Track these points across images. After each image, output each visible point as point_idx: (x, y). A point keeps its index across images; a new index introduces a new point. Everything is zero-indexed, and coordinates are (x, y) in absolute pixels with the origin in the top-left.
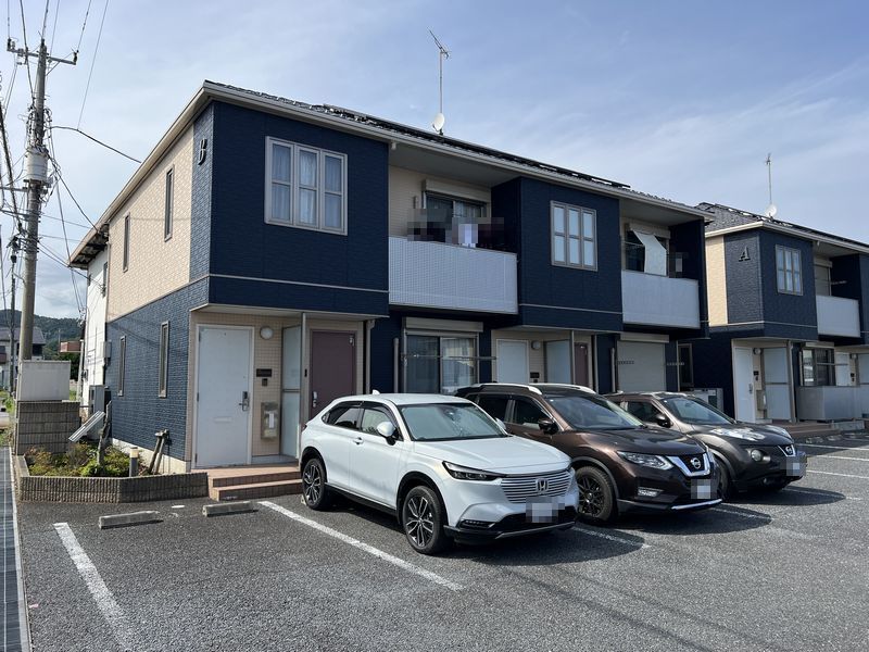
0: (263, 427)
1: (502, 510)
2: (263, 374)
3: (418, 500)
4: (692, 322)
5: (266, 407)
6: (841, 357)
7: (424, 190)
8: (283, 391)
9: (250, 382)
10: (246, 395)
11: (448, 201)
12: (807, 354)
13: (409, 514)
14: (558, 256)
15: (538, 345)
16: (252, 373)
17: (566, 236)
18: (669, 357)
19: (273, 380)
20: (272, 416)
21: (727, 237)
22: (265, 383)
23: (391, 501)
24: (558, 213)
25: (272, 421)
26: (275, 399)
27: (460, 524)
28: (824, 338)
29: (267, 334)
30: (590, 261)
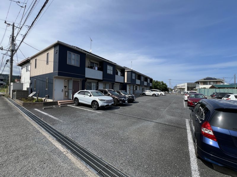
0: (65, 94)
1: (106, 104)
2: (65, 87)
3: (94, 104)
4: (123, 82)
5: (66, 92)
6: (138, 87)
7: (90, 61)
8: (68, 89)
9: (63, 88)
10: (63, 90)
11: (93, 63)
12: (135, 86)
13: (93, 105)
14: (108, 72)
15: (105, 84)
16: (64, 86)
17: (109, 70)
18: (120, 86)
19: (67, 88)
20: (67, 93)
21: (127, 71)
22: (66, 88)
23: (90, 104)
24: (108, 66)
25: (67, 94)
26: (67, 91)
27: (101, 106)
28: (137, 84)
29: (66, 81)
30: (112, 73)
